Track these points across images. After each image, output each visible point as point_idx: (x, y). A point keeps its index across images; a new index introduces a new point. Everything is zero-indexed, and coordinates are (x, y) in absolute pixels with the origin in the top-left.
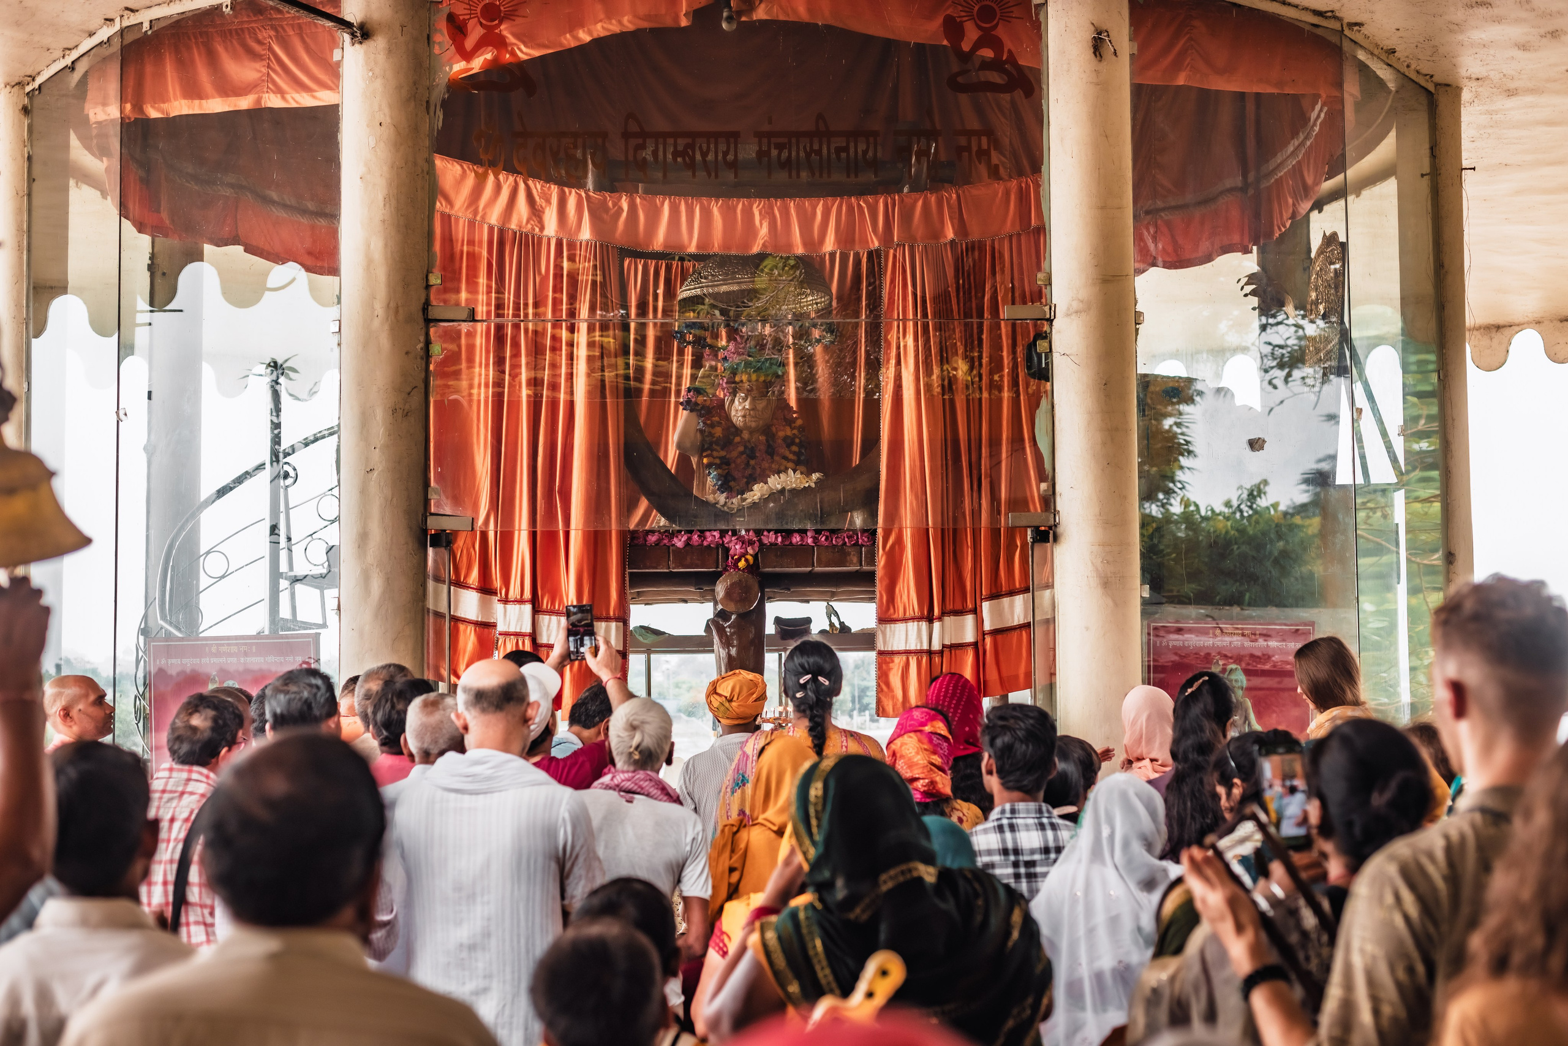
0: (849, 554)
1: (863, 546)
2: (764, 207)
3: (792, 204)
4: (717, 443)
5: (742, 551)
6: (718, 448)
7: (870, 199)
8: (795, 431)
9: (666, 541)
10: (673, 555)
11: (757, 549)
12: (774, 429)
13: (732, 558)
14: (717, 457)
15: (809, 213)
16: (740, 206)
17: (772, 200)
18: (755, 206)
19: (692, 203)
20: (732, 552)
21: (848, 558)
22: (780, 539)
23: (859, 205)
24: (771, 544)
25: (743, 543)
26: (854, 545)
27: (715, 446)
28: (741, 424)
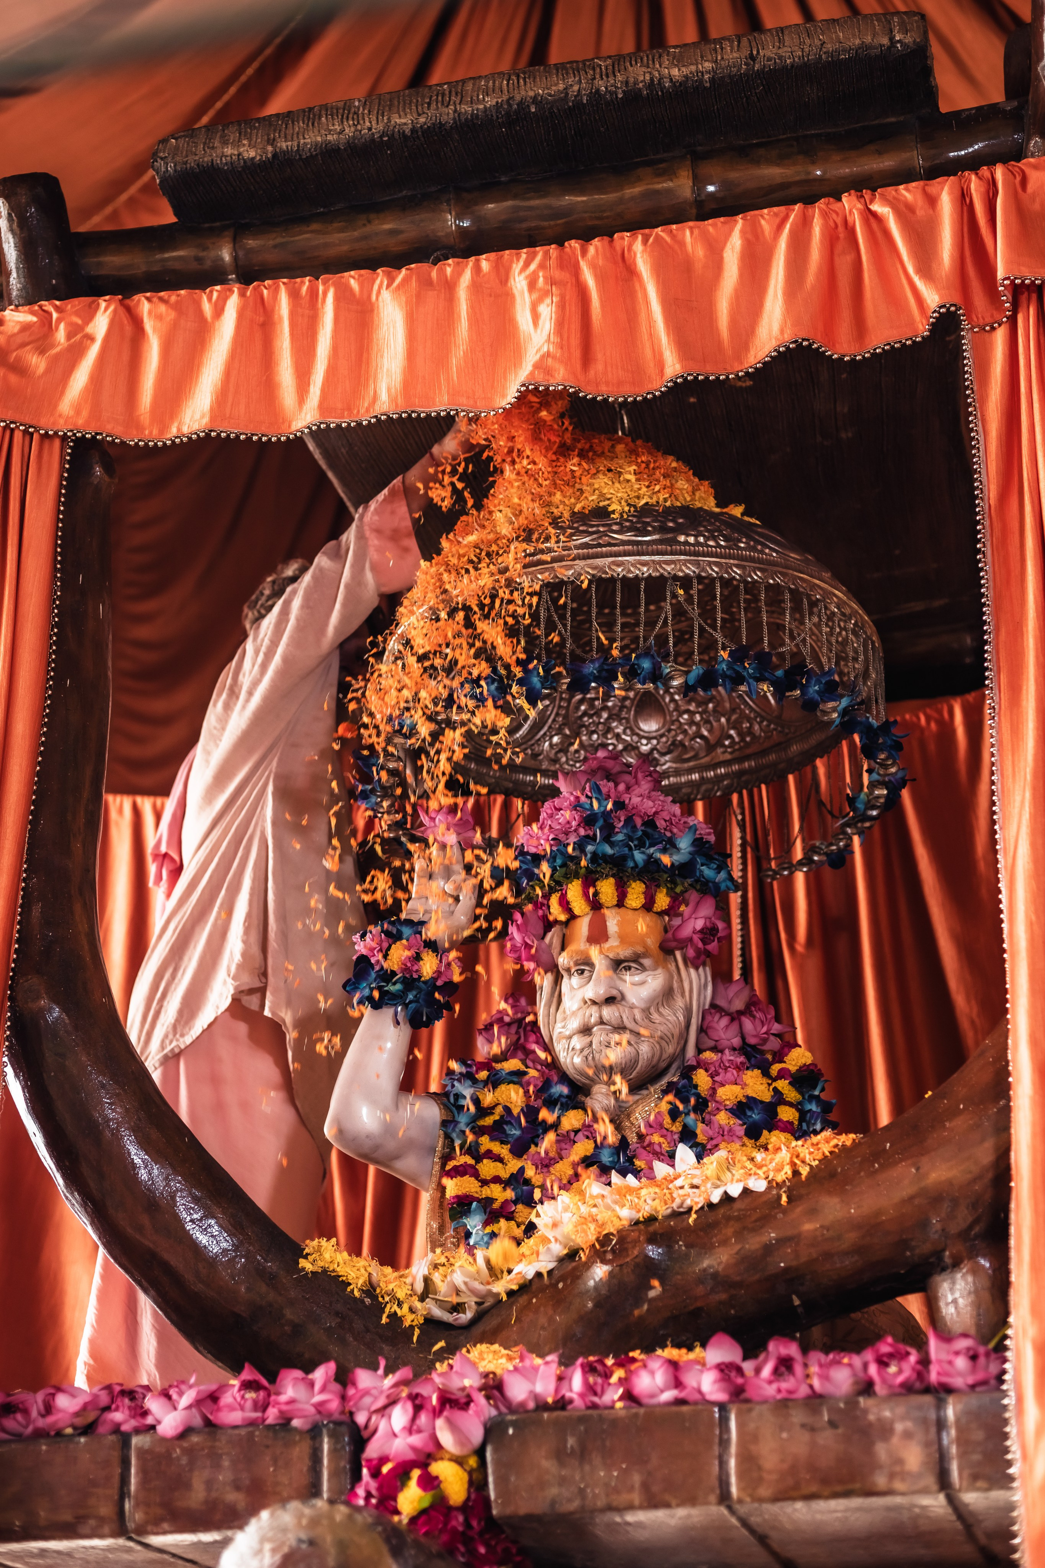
0: (885, 1430)
1: (948, 1390)
2: (542, 266)
3: (638, 246)
4: (497, 1131)
5: (416, 1440)
6: (503, 1151)
7: (908, 193)
8: (783, 1085)
9: (117, 1416)
10: (144, 1471)
11: (477, 1435)
12: (702, 1079)
13: (375, 1473)
14: (496, 1180)
15: (698, 266)
16: (467, 277)
17: (574, 244)
18: (517, 267)
19: (313, 293)
20: (372, 1451)
21: (881, 1451)
22: (577, 1381)
23: (871, 216)
24: (542, 1406)
25: (418, 1409)
26: (908, 1389)
27: (486, 1143)
28: (577, 1060)
